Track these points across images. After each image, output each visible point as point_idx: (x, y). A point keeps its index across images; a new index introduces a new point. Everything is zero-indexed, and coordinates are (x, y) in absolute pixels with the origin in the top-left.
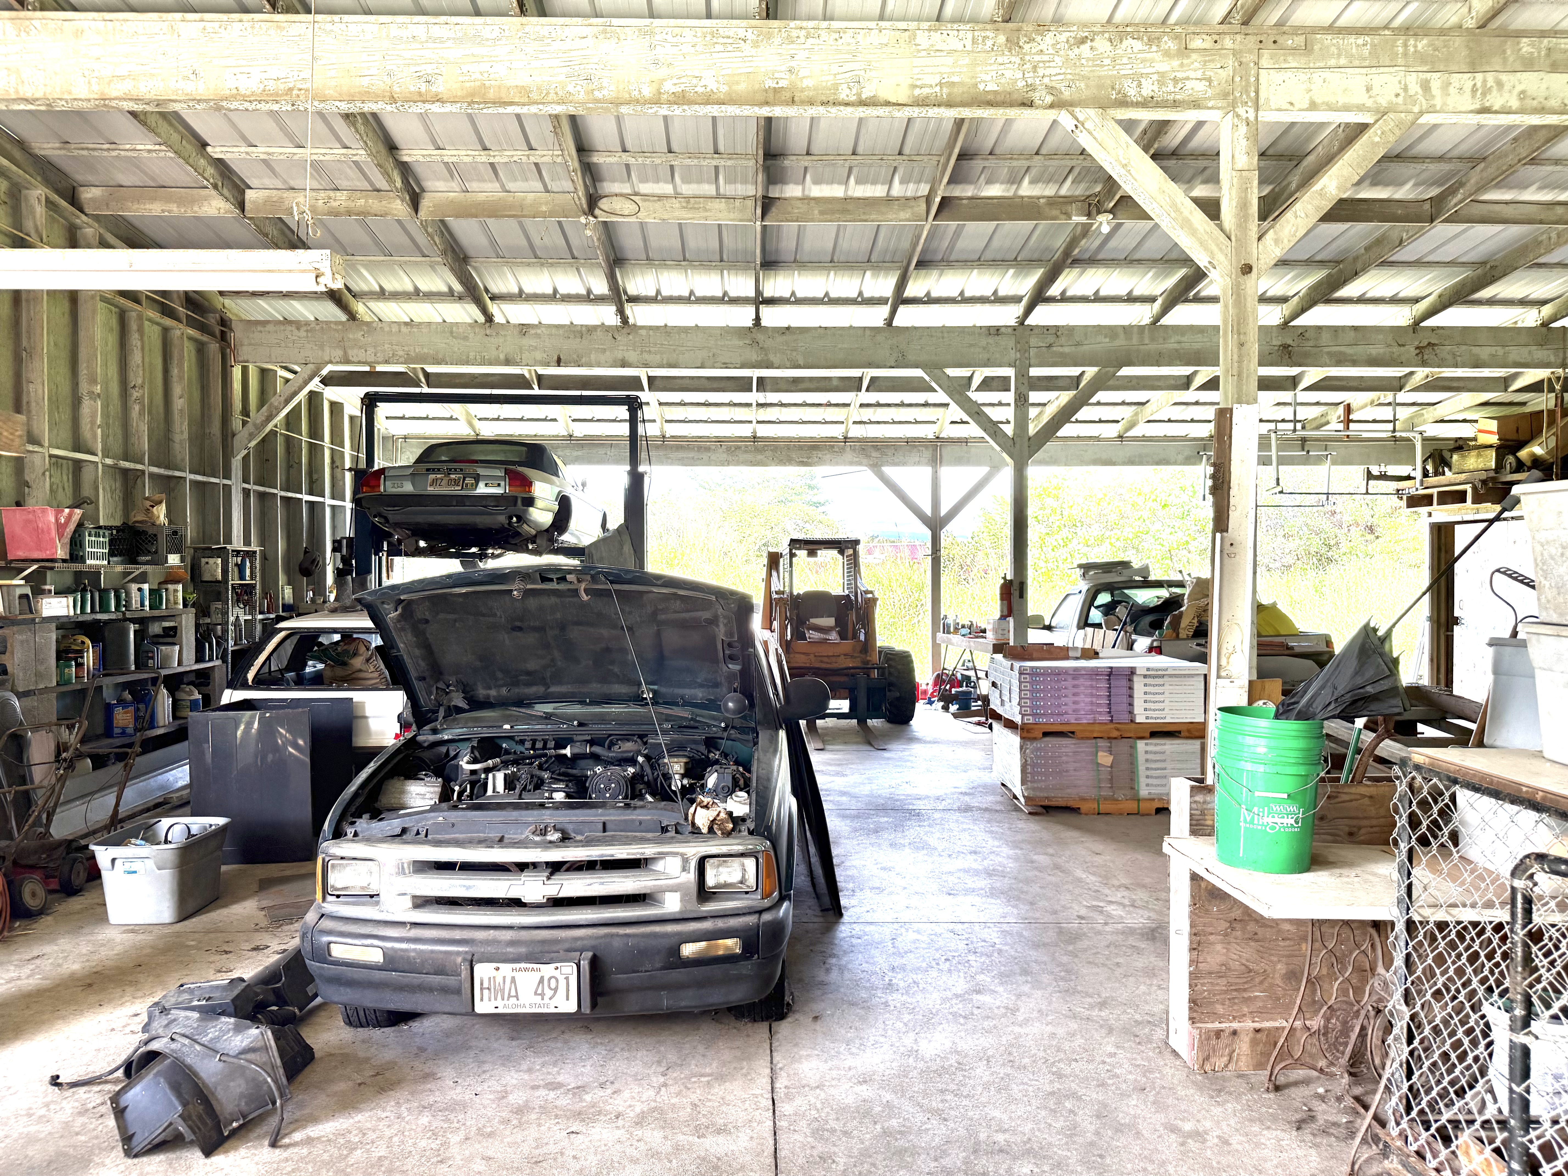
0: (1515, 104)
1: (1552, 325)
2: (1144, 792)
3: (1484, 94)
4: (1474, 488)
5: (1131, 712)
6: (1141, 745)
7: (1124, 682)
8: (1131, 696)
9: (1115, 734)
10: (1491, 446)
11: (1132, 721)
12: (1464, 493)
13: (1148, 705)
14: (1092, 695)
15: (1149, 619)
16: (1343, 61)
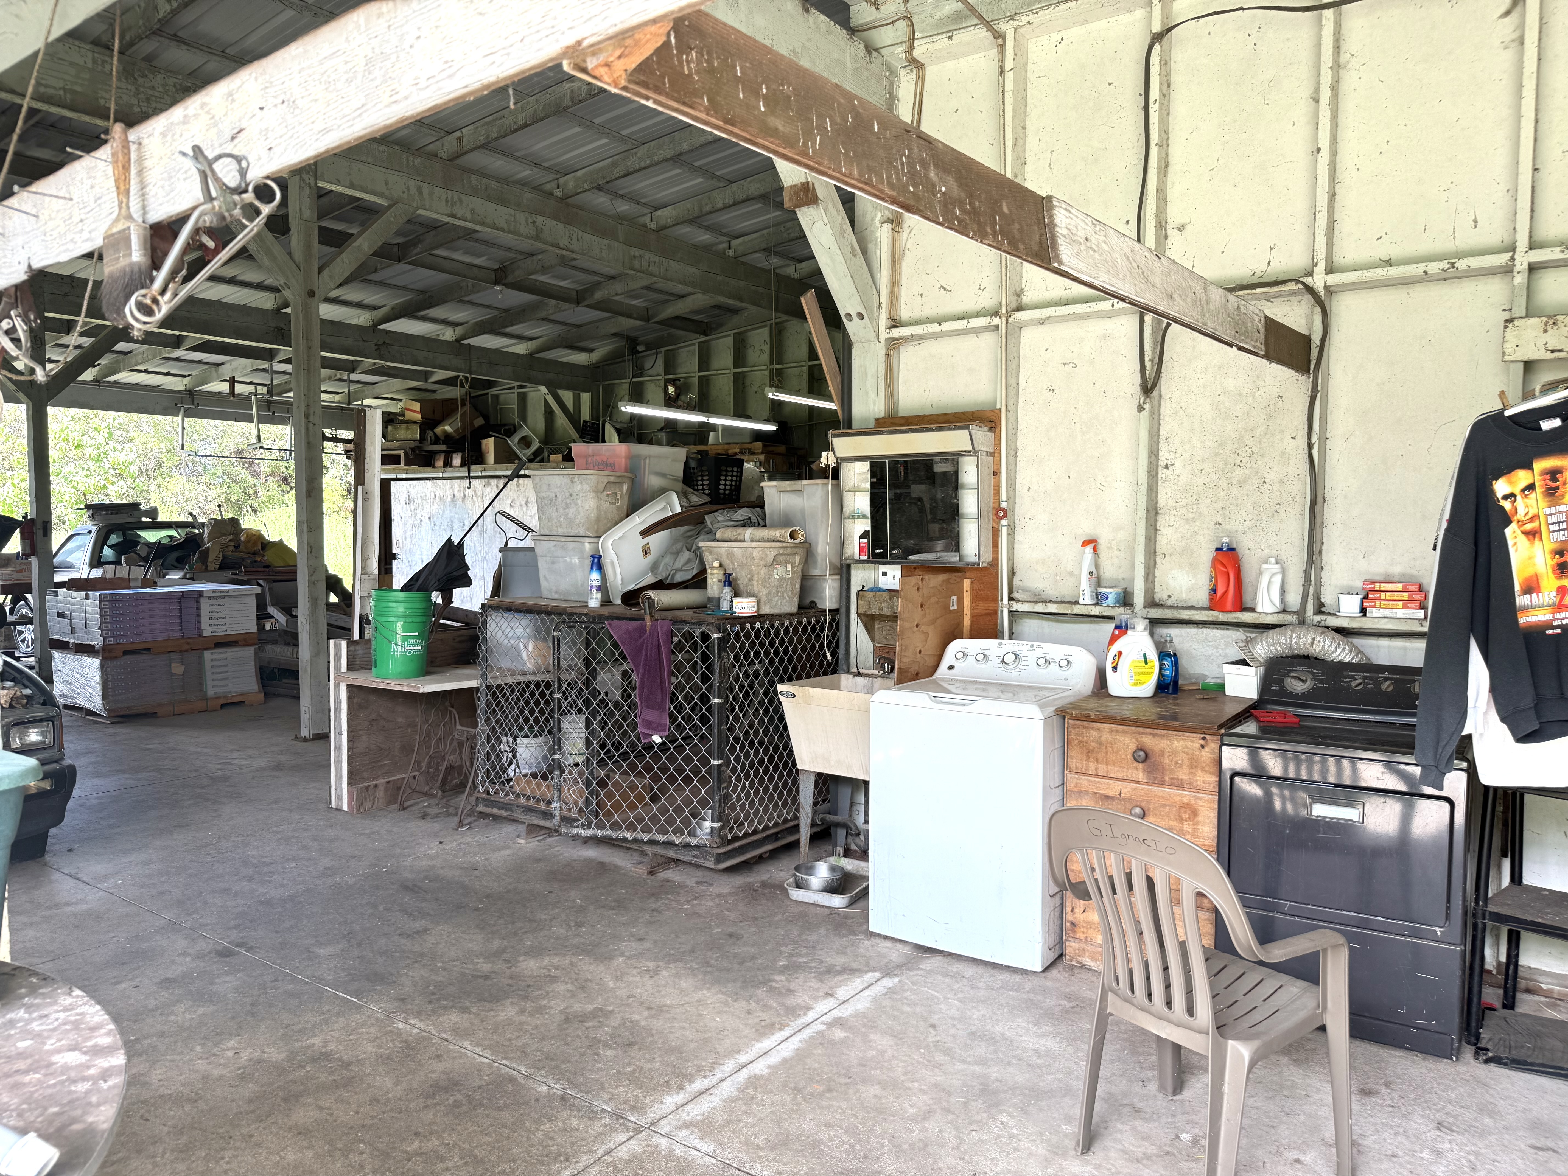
0: (468, 215)
1: (464, 342)
2: (211, 692)
3: (452, 205)
4: (406, 454)
5: (199, 629)
6: (207, 655)
7: (193, 604)
8: (199, 615)
9: (186, 647)
10: (415, 422)
11: (200, 636)
12: (399, 456)
13: (212, 622)
14: (165, 616)
15: (174, 555)
16: (370, 160)
